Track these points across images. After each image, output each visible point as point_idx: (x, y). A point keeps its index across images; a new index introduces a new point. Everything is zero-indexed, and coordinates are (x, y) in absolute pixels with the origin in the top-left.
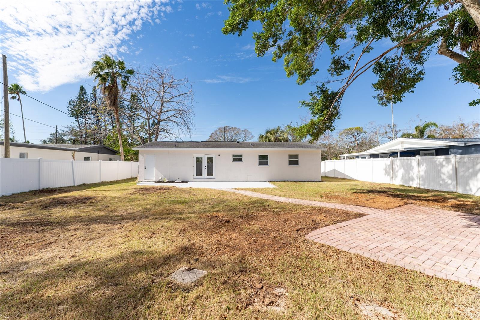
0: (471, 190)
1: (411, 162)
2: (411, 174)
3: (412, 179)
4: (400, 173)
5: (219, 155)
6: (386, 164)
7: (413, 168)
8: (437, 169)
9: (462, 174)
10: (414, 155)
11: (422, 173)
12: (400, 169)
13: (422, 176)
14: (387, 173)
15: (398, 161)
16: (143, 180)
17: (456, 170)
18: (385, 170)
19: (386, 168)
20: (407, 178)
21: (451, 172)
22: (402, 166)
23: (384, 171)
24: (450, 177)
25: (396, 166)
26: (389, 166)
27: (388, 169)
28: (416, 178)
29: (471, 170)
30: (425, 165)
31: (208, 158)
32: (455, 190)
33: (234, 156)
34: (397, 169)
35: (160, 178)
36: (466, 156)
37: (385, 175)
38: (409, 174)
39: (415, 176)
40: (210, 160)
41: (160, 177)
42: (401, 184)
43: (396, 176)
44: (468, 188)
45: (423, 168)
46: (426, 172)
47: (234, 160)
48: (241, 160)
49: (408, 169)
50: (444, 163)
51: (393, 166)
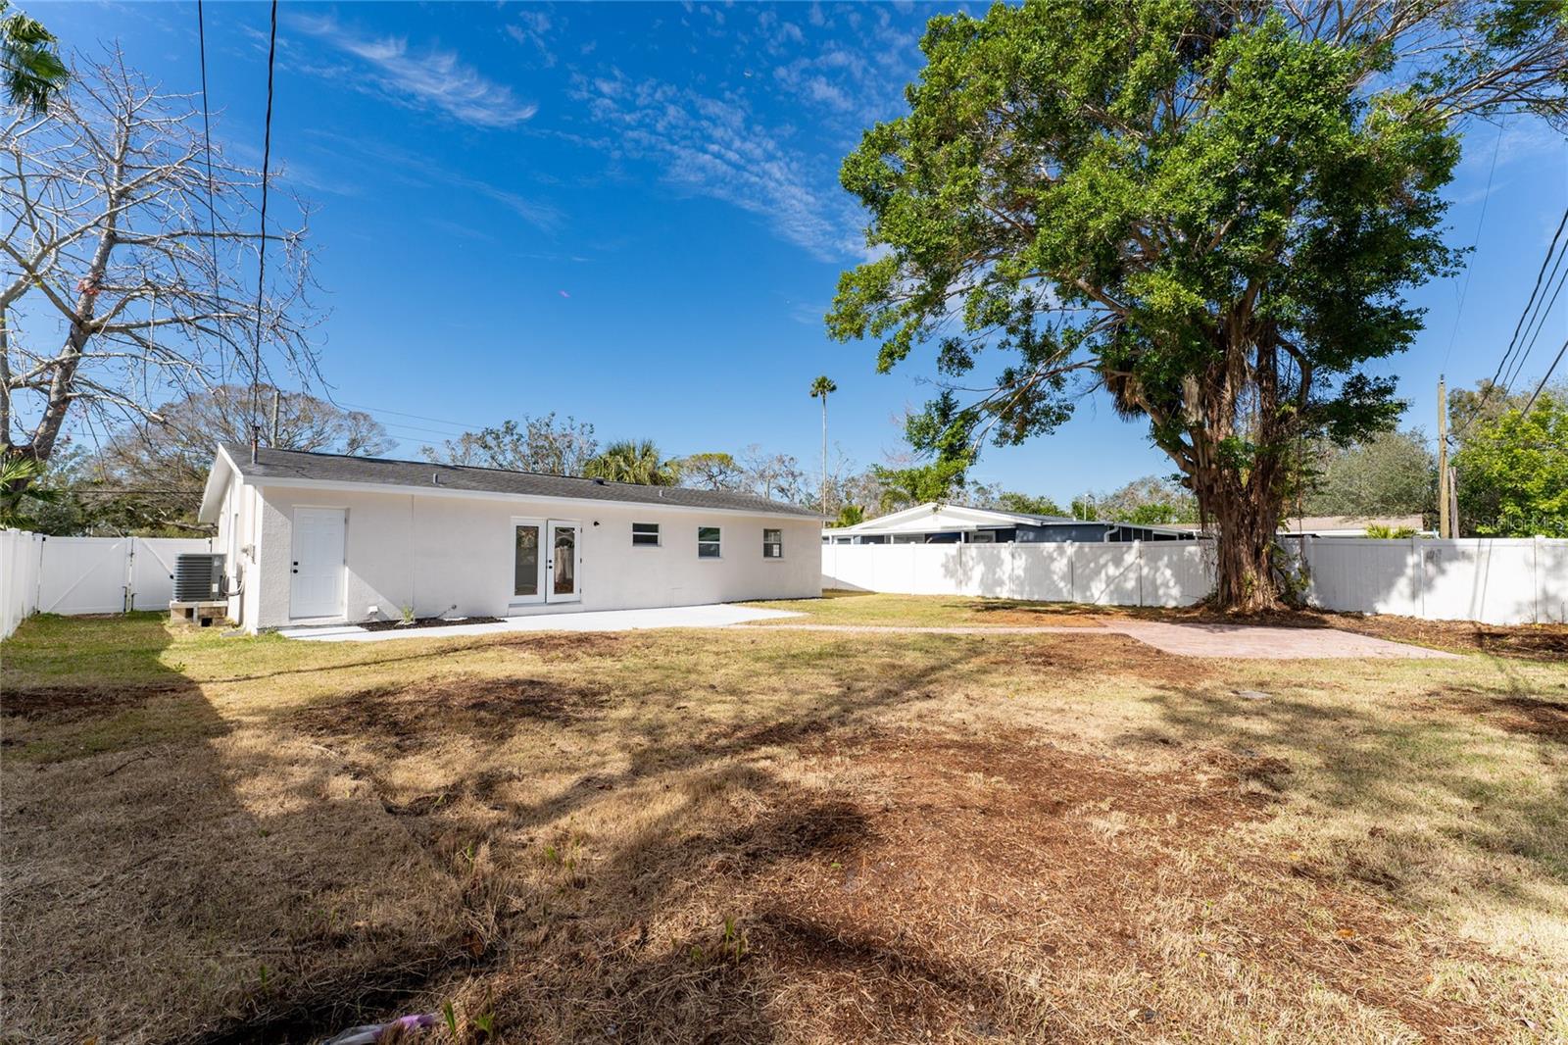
0: (1092, 595)
1: (999, 552)
2: (999, 573)
3: (1001, 583)
4: (978, 571)
5: (596, 524)
6: (946, 555)
7: (1002, 564)
8: (1045, 563)
9: (1079, 571)
10: (953, 542)
11: (1020, 572)
12: (978, 563)
13: (1018, 577)
14: (949, 572)
15: (973, 549)
16: (286, 622)
17: (1072, 565)
18: (945, 566)
19: (948, 562)
20: (990, 582)
21: (1066, 569)
22: (982, 558)
23: (942, 570)
24: (1063, 578)
25: (969, 558)
26: (953, 557)
27: (951, 565)
28: (1007, 582)
29: (1092, 565)
30: (1024, 557)
31: (560, 531)
32: (1070, 599)
33: (637, 527)
34: (971, 563)
35: (374, 609)
36: (1088, 544)
37: (945, 576)
38: (994, 573)
39: (1005, 578)
40: (565, 540)
41: (376, 604)
42: (980, 593)
43: (970, 579)
44: (1088, 594)
45: (1021, 563)
46: (1026, 570)
47: (637, 540)
48: (653, 541)
49: (993, 563)
50: (1055, 555)
51: (963, 559)
